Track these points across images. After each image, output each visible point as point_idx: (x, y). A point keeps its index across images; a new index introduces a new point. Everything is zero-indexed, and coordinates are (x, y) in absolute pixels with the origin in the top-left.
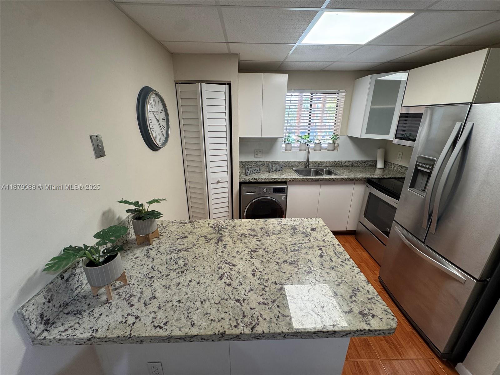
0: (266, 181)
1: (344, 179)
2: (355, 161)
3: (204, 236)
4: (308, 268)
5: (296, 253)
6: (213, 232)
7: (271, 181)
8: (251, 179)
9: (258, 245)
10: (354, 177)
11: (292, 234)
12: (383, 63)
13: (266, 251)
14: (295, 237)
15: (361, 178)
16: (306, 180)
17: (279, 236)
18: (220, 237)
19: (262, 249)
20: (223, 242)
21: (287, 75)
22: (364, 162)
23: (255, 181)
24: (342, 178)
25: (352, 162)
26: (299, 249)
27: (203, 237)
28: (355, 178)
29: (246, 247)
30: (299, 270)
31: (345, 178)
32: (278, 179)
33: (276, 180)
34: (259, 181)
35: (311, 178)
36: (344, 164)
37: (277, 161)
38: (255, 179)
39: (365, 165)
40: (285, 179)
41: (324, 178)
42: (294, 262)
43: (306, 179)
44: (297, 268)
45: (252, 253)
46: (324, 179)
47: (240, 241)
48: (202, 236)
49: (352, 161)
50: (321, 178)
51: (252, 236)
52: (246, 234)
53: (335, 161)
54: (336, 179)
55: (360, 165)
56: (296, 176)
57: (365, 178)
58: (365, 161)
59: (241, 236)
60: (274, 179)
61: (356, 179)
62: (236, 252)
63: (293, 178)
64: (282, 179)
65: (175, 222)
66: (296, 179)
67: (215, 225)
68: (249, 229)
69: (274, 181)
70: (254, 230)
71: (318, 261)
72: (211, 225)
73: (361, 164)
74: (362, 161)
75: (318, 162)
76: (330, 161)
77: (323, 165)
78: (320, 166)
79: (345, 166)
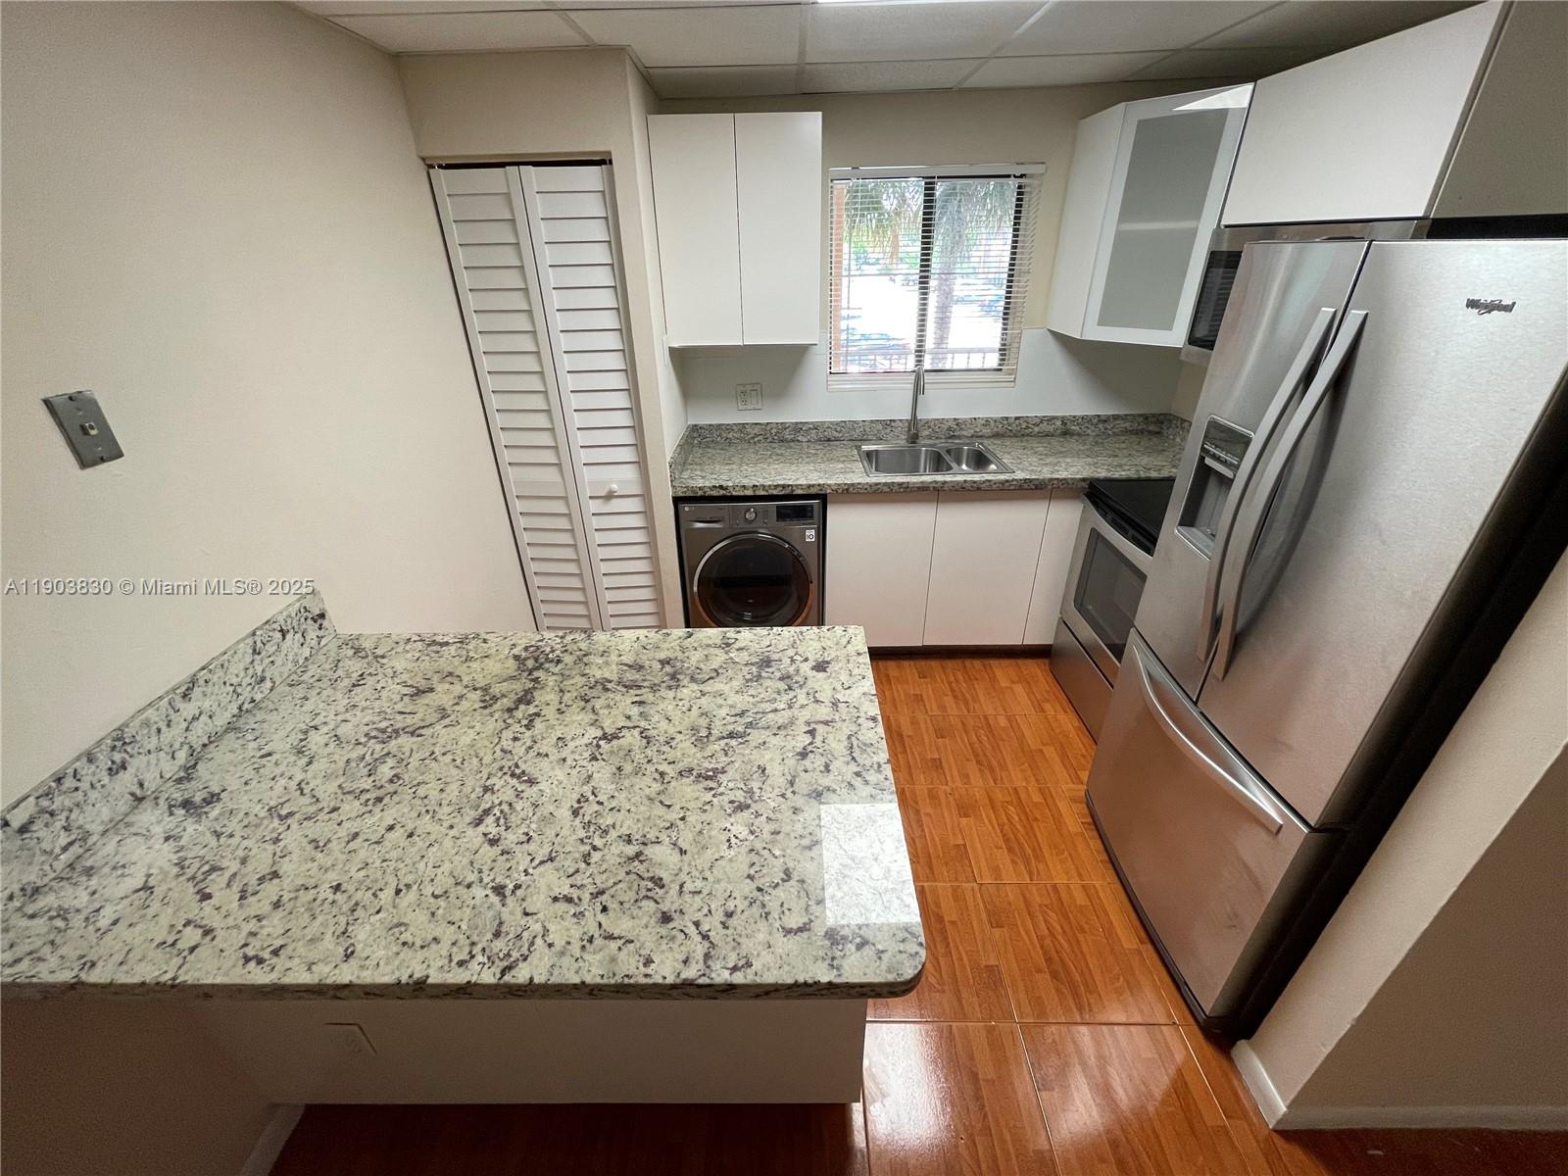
0: (758, 493)
1: (1014, 483)
2: (1074, 417)
3: (481, 688)
4: (745, 792)
5: (733, 742)
6: (516, 674)
7: (775, 492)
8: (709, 487)
9: (629, 718)
10: (1049, 476)
11: (748, 681)
12: (1168, 53)
13: (645, 738)
14: (751, 692)
15: (1072, 479)
16: (886, 489)
17: (706, 688)
18: (527, 692)
19: (636, 732)
20: (531, 707)
21: (820, 113)
22: (1106, 421)
23: (722, 492)
24: (1007, 481)
25: (1064, 420)
26: (748, 731)
27: (478, 692)
28: (1051, 480)
29: (592, 725)
30: (715, 800)
31: (1017, 480)
32: (794, 488)
33: (787, 491)
34: (734, 493)
35: (903, 483)
36: (1036, 429)
37: (812, 423)
38: (721, 487)
39: (1106, 429)
40: (819, 485)
41: (945, 482)
42: (711, 773)
43: (886, 484)
44: (713, 792)
45: (602, 743)
46: (946, 486)
47: (583, 703)
48: (477, 686)
49: (1063, 417)
50: (936, 482)
51: (626, 687)
52: (610, 682)
53: (1007, 418)
54: (988, 484)
55: (1089, 431)
56: (858, 475)
57: (1084, 480)
58: (1109, 416)
59: (591, 688)
60: (784, 486)
61: (1055, 482)
62: (555, 739)
63: (845, 484)
64: (809, 486)
65: (415, 641)
66: (853, 485)
67: (532, 649)
68: (626, 665)
69: (783, 493)
70: (640, 668)
71: (786, 771)
72: (516, 651)
73: (1093, 428)
74: (1098, 415)
75: (947, 422)
76: (990, 420)
77: (964, 432)
78: (955, 434)
79: (1040, 435)
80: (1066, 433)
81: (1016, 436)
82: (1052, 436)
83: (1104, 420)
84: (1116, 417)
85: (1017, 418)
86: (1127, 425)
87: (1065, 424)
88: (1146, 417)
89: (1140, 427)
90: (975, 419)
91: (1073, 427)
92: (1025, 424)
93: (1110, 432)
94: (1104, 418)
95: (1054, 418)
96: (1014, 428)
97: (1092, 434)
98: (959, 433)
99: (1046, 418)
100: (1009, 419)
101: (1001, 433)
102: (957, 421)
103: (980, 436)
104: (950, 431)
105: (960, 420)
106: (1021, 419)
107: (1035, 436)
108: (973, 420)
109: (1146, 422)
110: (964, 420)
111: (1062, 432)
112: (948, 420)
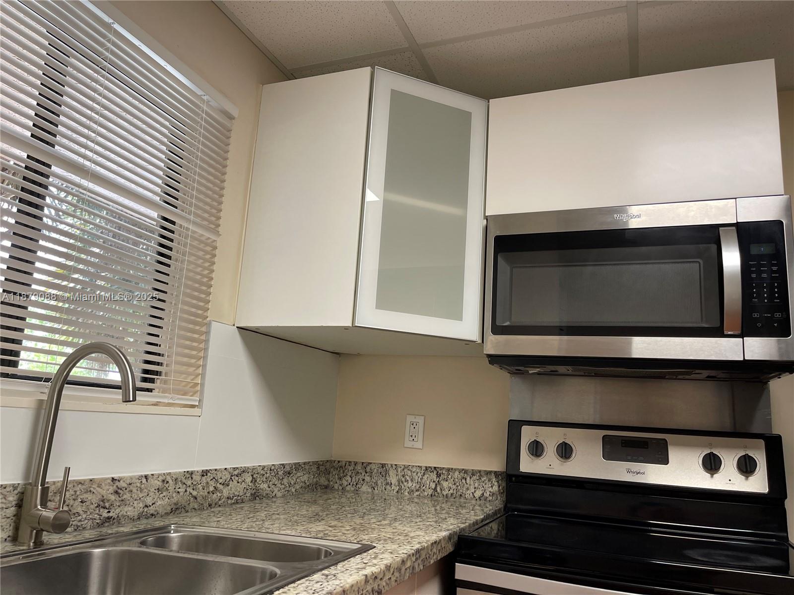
2: (263, 468)
22: (289, 473)
25: (254, 474)
36: (226, 492)
39: (290, 484)
49: (253, 469)
53: (191, 473)
55: (276, 490)
58: (291, 467)
73: (279, 484)
74: (283, 464)
75: (98, 487)
76: (169, 479)
77: (126, 509)
78: (111, 514)
79: (229, 502)
80: (256, 496)
81: (201, 509)
82: (243, 502)
83: (288, 471)
84: (297, 466)
85: (205, 473)
87: (254, 480)
88: (318, 465)
89: (315, 480)
90: (146, 477)
91: (262, 485)
92: (212, 483)
93: (293, 490)
94: (288, 468)
95: (244, 471)
96: (200, 492)
97: (279, 494)
98: (118, 511)
99: (236, 473)
100: (194, 476)
101: (184, 503)
102: (117, 483)
103: (152, 515)
104: (102, 510)
105: (121, 481)
106: (209, 474)
107: (224, 505)
108: (144, 480)
109: (318, 472)
110: (128, 482)
111: (251, 494)
112: (100, 483)
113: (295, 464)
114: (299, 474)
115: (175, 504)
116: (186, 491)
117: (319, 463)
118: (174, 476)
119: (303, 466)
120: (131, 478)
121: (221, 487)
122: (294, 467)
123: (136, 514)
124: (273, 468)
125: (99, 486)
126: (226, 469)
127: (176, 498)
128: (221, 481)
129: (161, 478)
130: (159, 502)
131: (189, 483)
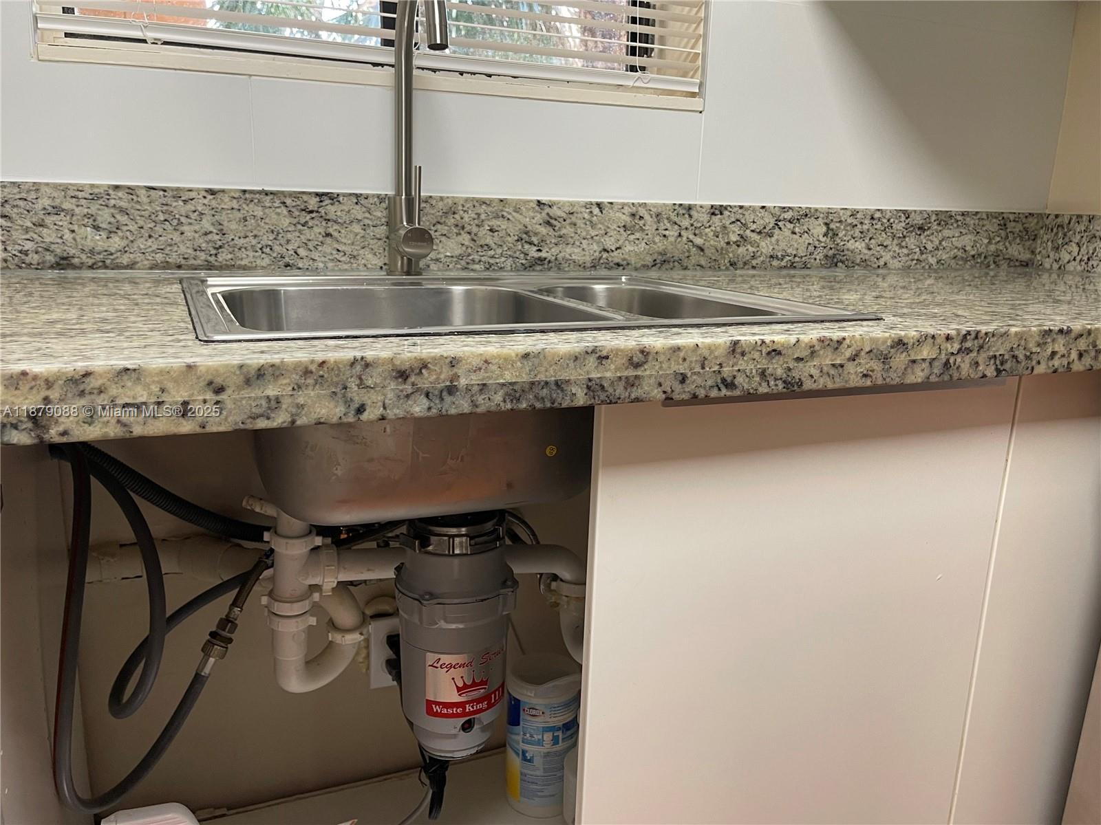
2: (854, 214)
22: (922, 228)
25: (831, 222)
36: (765, 246)
39: (923, 249)
49: (829, 212)
58: (929, 213)
73: (894, 245)
74: (904, 212)
75: (515, 211)
76: (642, 212)
77: (569, 250)
78: (543, 254)
79: (775, 263)
80: (835, 260)
82: (805, 267)
83: (919, 225)
84: (944, 219)
86: (967, 240)
87: (830, 233)
88: (1003, 221)
89: (992, 248)
90: (599, 205)
91: (851, 245)
92: (736, 228)
93: (933, 261)
94: (918, 220)
95: (806, 214)
96: (707, 239)
97: (894, 264)
98: (555, 250)
99: (788, 215)
100: (693, 213)
101: (677, 255)
102: (547, 210)
103: (618, 265)
104: (527, 246)
105: (555, 208)
106: (726, 213)
107: (763, 267)
108: (596, 211)
109: (1003, 233)
110: (567, 209)
111: (826, 256)
112: (518, 207)
113: (937, 213)
114: (946, 233)
115: (660, 254)
116: (680, 235)
117: (1005, 216)
118: (654, 210)
119: (959, 218)
120: (572, 204)
121: (755, 237)
122: (934, 218)
123: (588, 259)
124: (877, 215)
125: (517, 210)
126: (763, 207)
127: (660, 245)
128: (754, 227)
129: (627, 210)
130: (628, 248)
131: (686, 222)
